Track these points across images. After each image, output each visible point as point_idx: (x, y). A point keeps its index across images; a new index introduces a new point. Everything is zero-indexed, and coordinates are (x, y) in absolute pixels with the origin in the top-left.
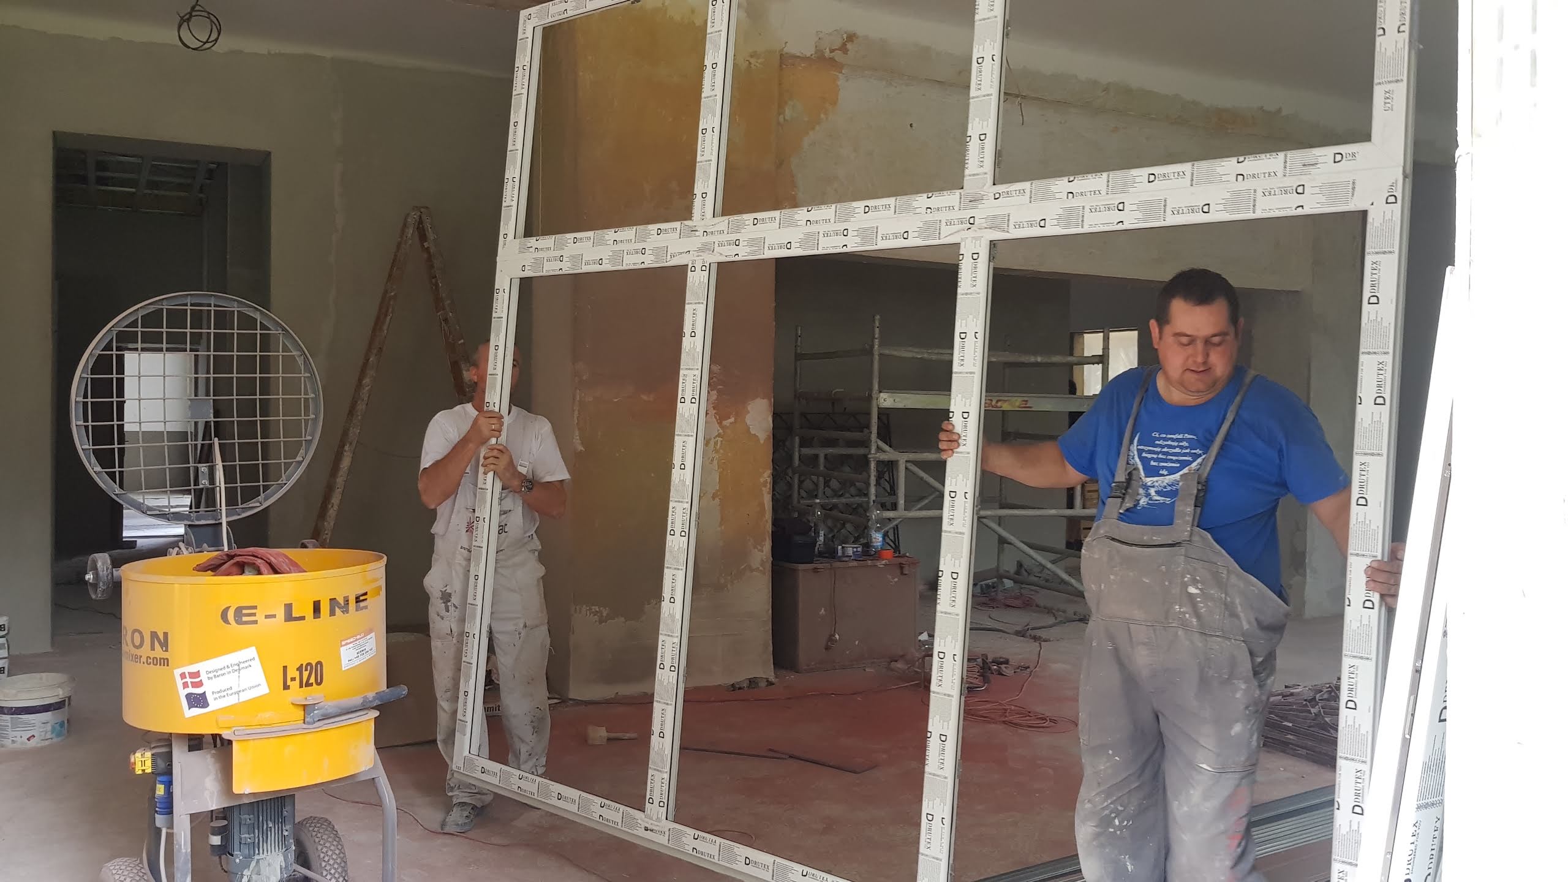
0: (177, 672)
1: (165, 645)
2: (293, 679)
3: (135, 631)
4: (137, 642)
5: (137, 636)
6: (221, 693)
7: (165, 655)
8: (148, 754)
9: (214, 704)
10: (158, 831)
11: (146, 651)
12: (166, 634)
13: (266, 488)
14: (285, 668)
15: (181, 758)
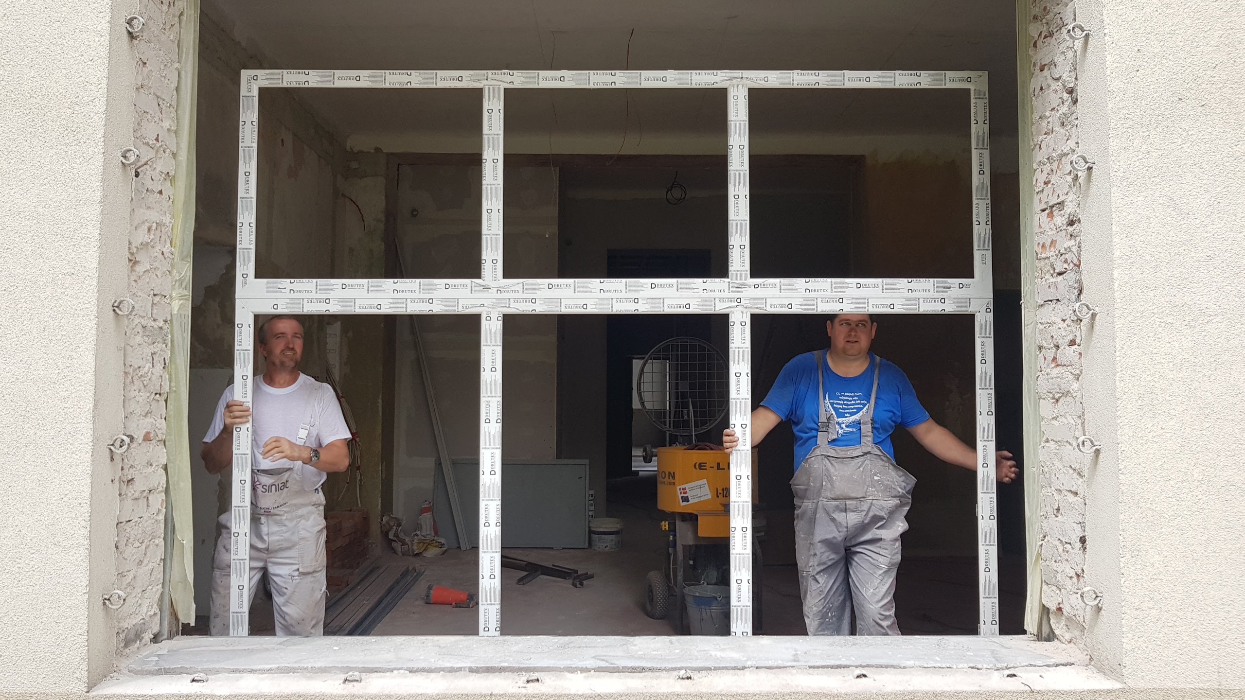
0: (678, 488)
1: (674, 477)
2: (720, 494)
3: (663, 472)
4: (663, 476)
5: (663, 474)
6: (694, 497)
7: (673, 481)
8: (667, 522)
9: (691, 501)
10: (669, 555)
11: (666, 480)
12: (674, 473)
13: (710, 420)
14: (717, 488)
15: (678, 524)
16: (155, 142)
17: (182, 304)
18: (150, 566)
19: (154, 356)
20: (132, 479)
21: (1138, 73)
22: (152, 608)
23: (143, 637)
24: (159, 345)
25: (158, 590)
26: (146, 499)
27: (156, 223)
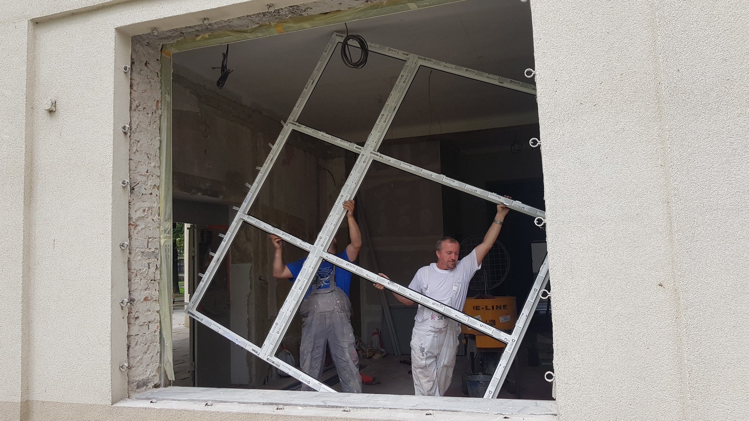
13: (497, 281)
14: (486, 320)
15: (469, 340)
16: (146, 173)
17: (166, 241)
18: (151, 354)
19: (150, 264)
20: (138, 317)
21: (556, 92)
22: (153, 373)
23: (148, 385)
24: (153, 259)
25: (156, 365)
26: (147, 326)
27: (148, 207)
